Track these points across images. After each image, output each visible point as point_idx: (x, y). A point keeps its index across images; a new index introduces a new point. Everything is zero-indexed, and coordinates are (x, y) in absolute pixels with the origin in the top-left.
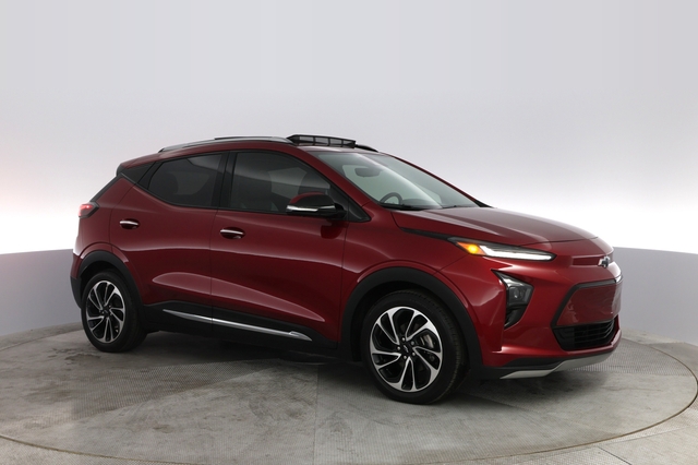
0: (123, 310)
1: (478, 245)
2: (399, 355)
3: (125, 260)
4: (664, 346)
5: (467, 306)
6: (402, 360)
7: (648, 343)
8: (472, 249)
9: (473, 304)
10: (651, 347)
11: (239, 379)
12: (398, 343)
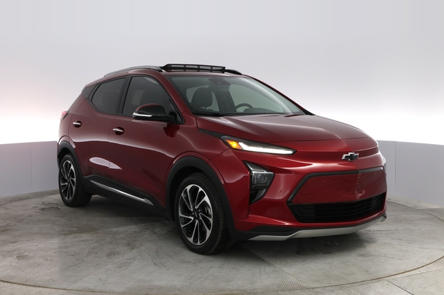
0: (75, 180)
1: (237, 142)
2: (193, 218)
3: (74, 147)
4: (433, 210)
5: (223, 183)
6: (194, 222)
7: (421, 208)
8: (234, 145)
9: (227, 181)
10: (424, 211)
11: (114, 229)
12: (192, 210)
